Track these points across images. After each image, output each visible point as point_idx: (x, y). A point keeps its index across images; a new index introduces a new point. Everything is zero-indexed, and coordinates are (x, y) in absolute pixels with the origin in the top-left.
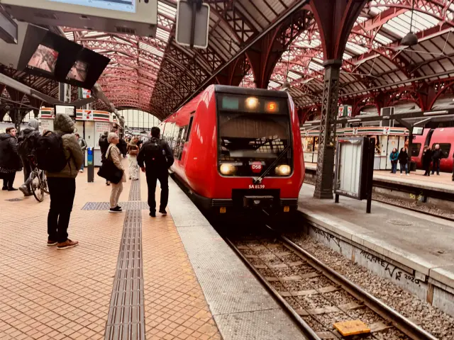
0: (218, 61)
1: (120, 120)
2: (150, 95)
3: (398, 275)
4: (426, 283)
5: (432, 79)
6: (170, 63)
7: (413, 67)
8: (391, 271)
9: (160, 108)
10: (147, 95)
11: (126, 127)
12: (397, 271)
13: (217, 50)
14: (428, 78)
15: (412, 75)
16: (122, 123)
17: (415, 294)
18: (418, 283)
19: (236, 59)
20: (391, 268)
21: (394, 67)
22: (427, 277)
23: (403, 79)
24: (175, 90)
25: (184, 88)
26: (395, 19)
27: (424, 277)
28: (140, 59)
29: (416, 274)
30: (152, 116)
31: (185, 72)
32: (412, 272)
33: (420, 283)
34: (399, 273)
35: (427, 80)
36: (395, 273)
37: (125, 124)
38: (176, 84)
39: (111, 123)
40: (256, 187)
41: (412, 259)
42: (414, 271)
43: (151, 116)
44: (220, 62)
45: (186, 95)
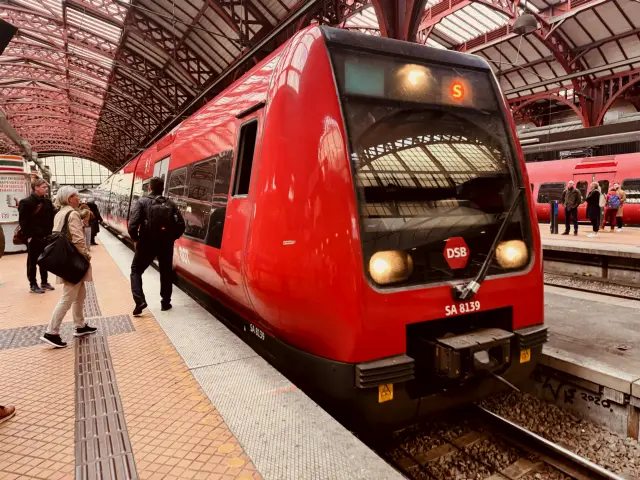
0: (204, 72)
1: (43, 171)
2: (92, 131)
3: (569, 394)
4: (624, 406)
5: (598, 75)
6: (124, 78)
7: (573, 54)
8: (555, 389)
9: (110, 151)
10: (87, 131)
11: (54, 183)
12: (566, 388)
13: (203, 55)
14: (593, 74)
15: (573, 67)
16: (47, 177)
17: (605, 425)
18: (608, 406)
19: (235, 70)
20: (555, 384)
21: (547, 52)
22: (627, 396)
23: (559, 75)
24: (134, 122)
25: (149, 117)
26: (451, 17)
27: (622, 396)
28: (71, 72)
29: (605, 391)
30: (97, 164)
31: (150, 92)
32: (597, 390)
33: (612, 407)
34: (570, 391)
35: (592, 77)
36: (562, 392)
37: (53, 179)
38: (136, 112)
39: (28, 176)
40: (462, 310)
41: (593, 368)
42: (601, 387)
43: (95, 165)
44: (208, 73)
45: (153, 128)
